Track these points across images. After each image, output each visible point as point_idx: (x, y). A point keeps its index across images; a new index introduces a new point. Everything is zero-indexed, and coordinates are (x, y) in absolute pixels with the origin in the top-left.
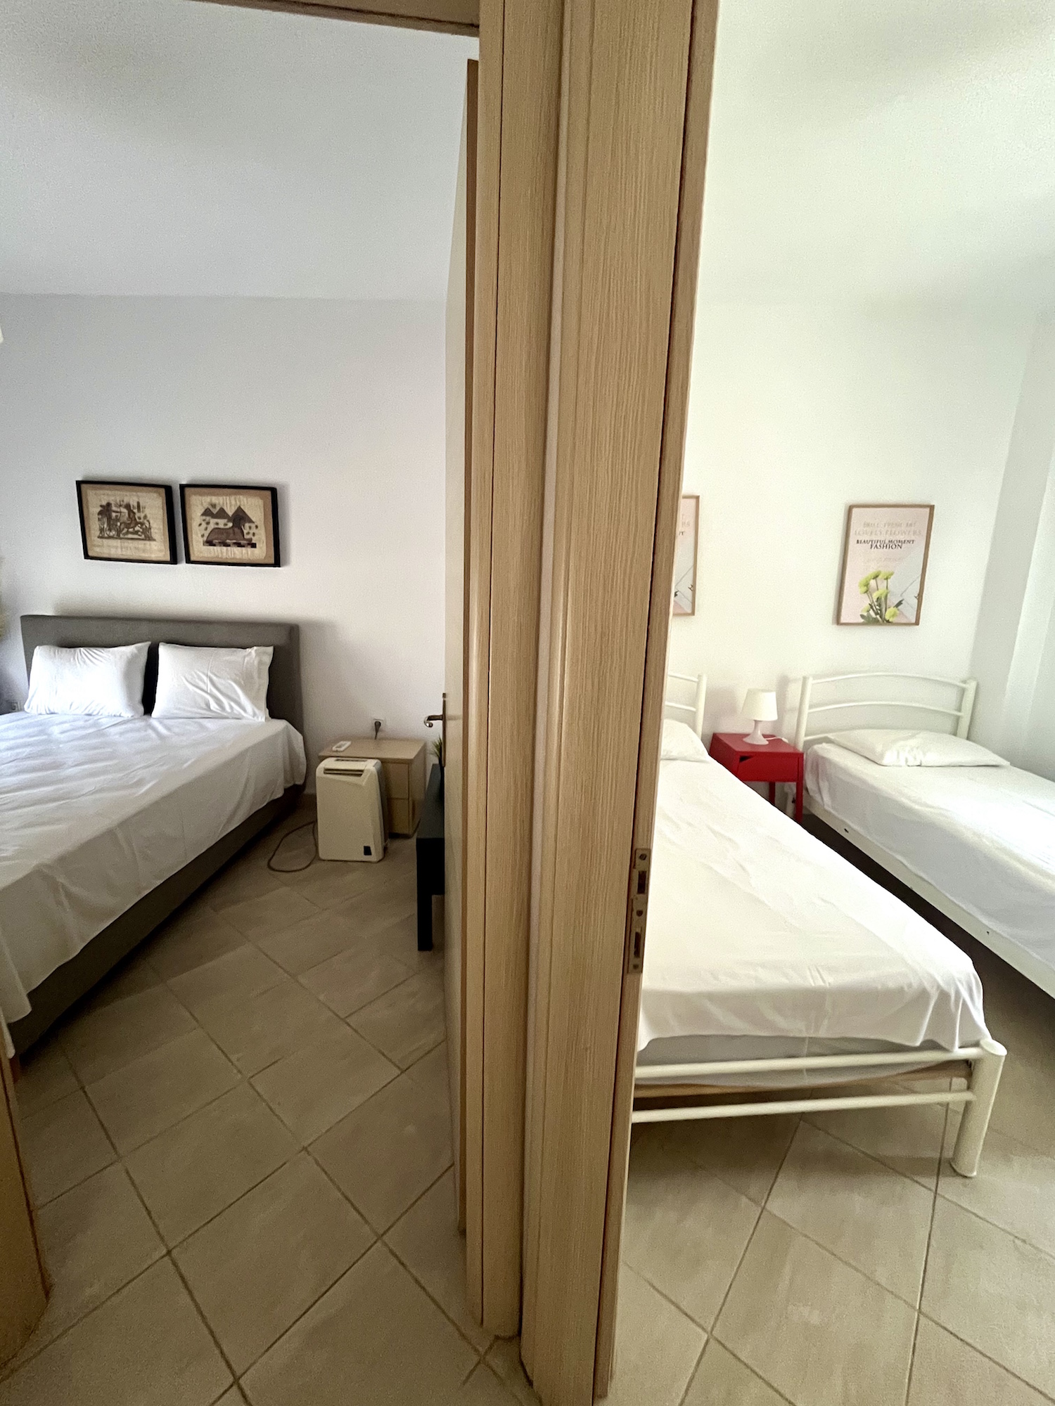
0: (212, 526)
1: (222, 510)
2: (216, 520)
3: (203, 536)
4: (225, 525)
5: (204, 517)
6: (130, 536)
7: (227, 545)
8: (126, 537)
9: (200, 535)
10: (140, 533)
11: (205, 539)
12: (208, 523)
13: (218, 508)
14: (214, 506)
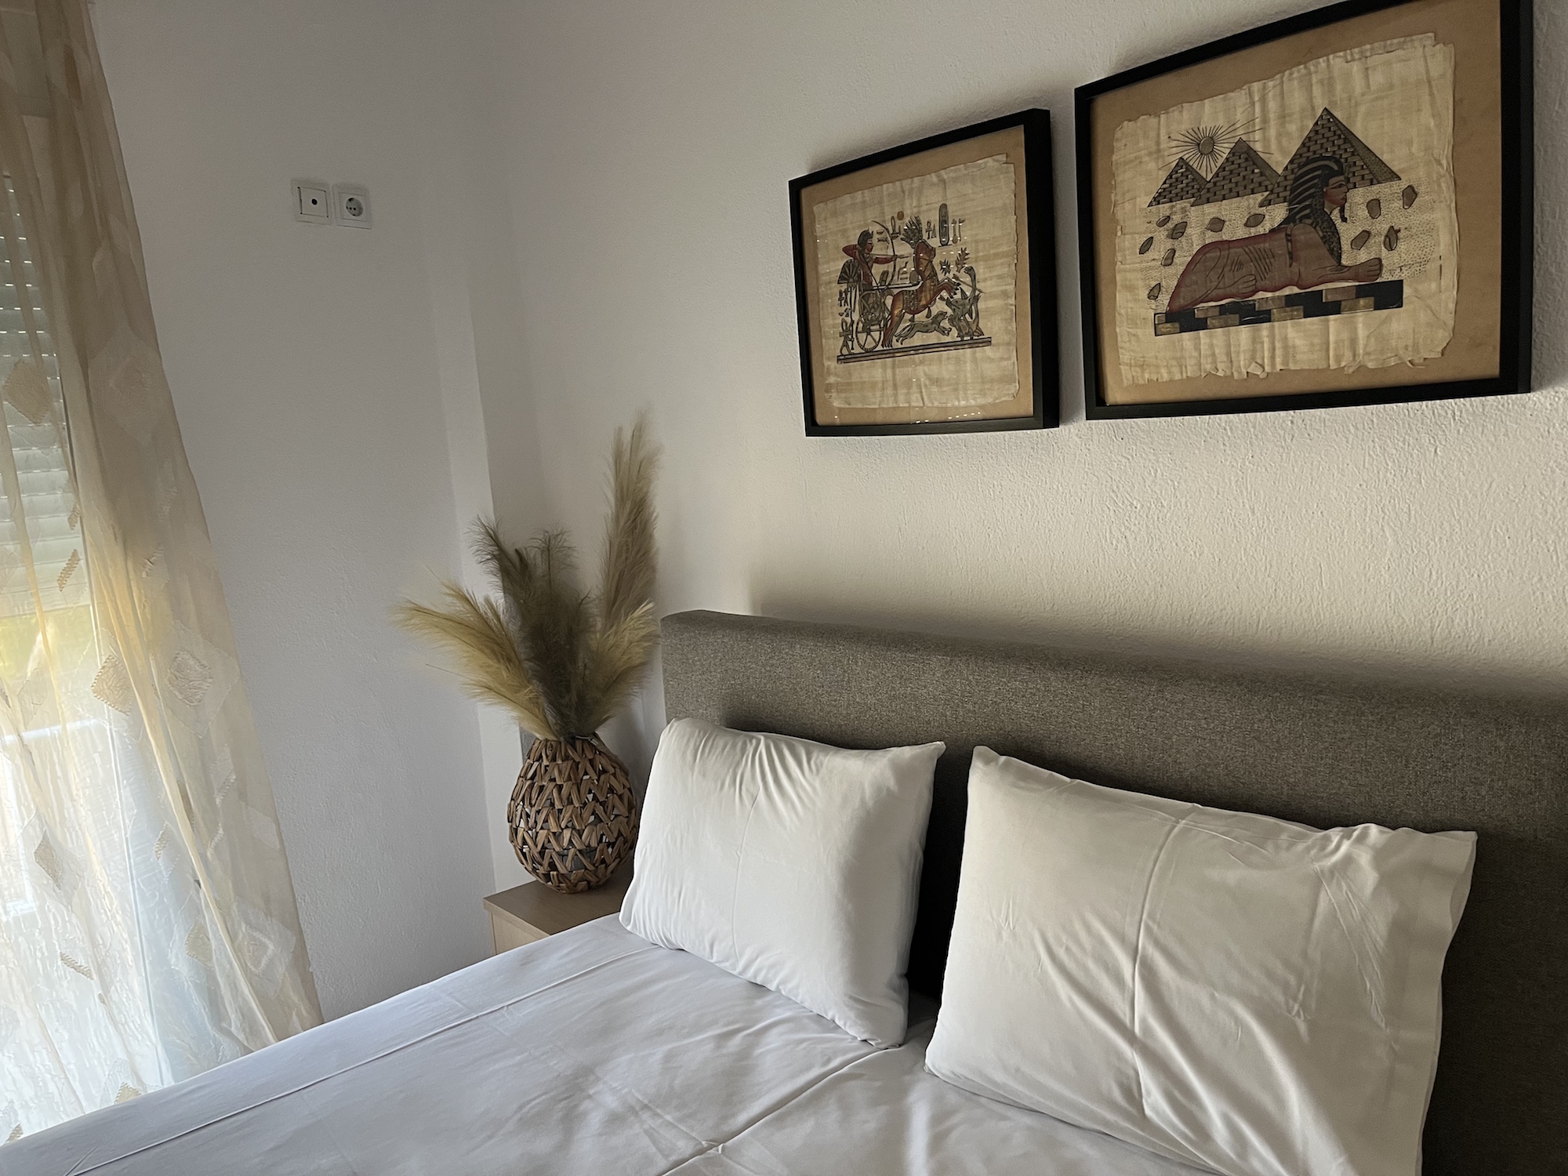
0: (1196, 238)
1: (1245, 157)
2: (1211, 210)
3: (1154, 293)
4: (1254, 220)
5: (1164, 209)
6: (918, 339)
7: (1255, 316)
8: (907, 343)
9: (1143, 294)
10: (945, 324)
11: (1164, 300)
12: (1178, 232)
13: (1224, 150)
14: (1205, 144)
